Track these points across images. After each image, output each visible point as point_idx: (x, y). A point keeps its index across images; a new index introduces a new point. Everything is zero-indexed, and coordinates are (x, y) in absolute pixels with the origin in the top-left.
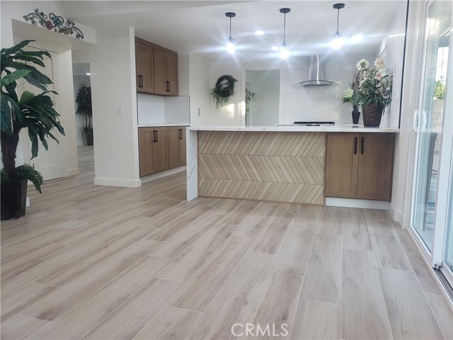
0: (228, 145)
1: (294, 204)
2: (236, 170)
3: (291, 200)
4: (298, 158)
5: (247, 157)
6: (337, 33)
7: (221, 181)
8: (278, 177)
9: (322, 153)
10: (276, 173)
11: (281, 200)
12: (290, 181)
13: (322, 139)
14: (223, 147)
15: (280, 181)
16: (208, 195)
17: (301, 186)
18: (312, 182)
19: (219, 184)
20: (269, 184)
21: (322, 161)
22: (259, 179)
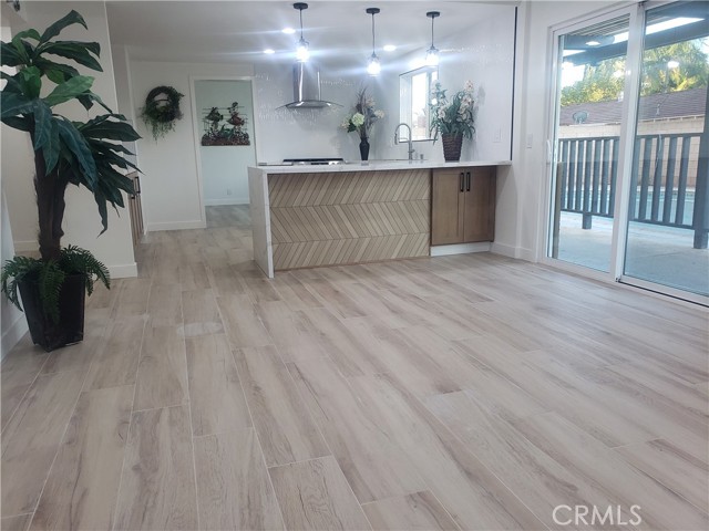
0: (310, 192)
1: (397, 260)
2: (323, 227)
3: (393, 257)
4: (401, 204)
5: (337, 207)
6: (433, 48)
7: (303, 244)
8: (377, 229)
9: (426, 195)
10: (374, 224)
11: (381, 258)
12: (392, 233)
13: (426, 177)
14: (302, 196)
15: (381, 234)
16: (285, 267)
17: (404, 237)
18: (417, 231)
19: (300, 250)
20: (367, 240)
21: (426, 204)
22: (355, 236)
